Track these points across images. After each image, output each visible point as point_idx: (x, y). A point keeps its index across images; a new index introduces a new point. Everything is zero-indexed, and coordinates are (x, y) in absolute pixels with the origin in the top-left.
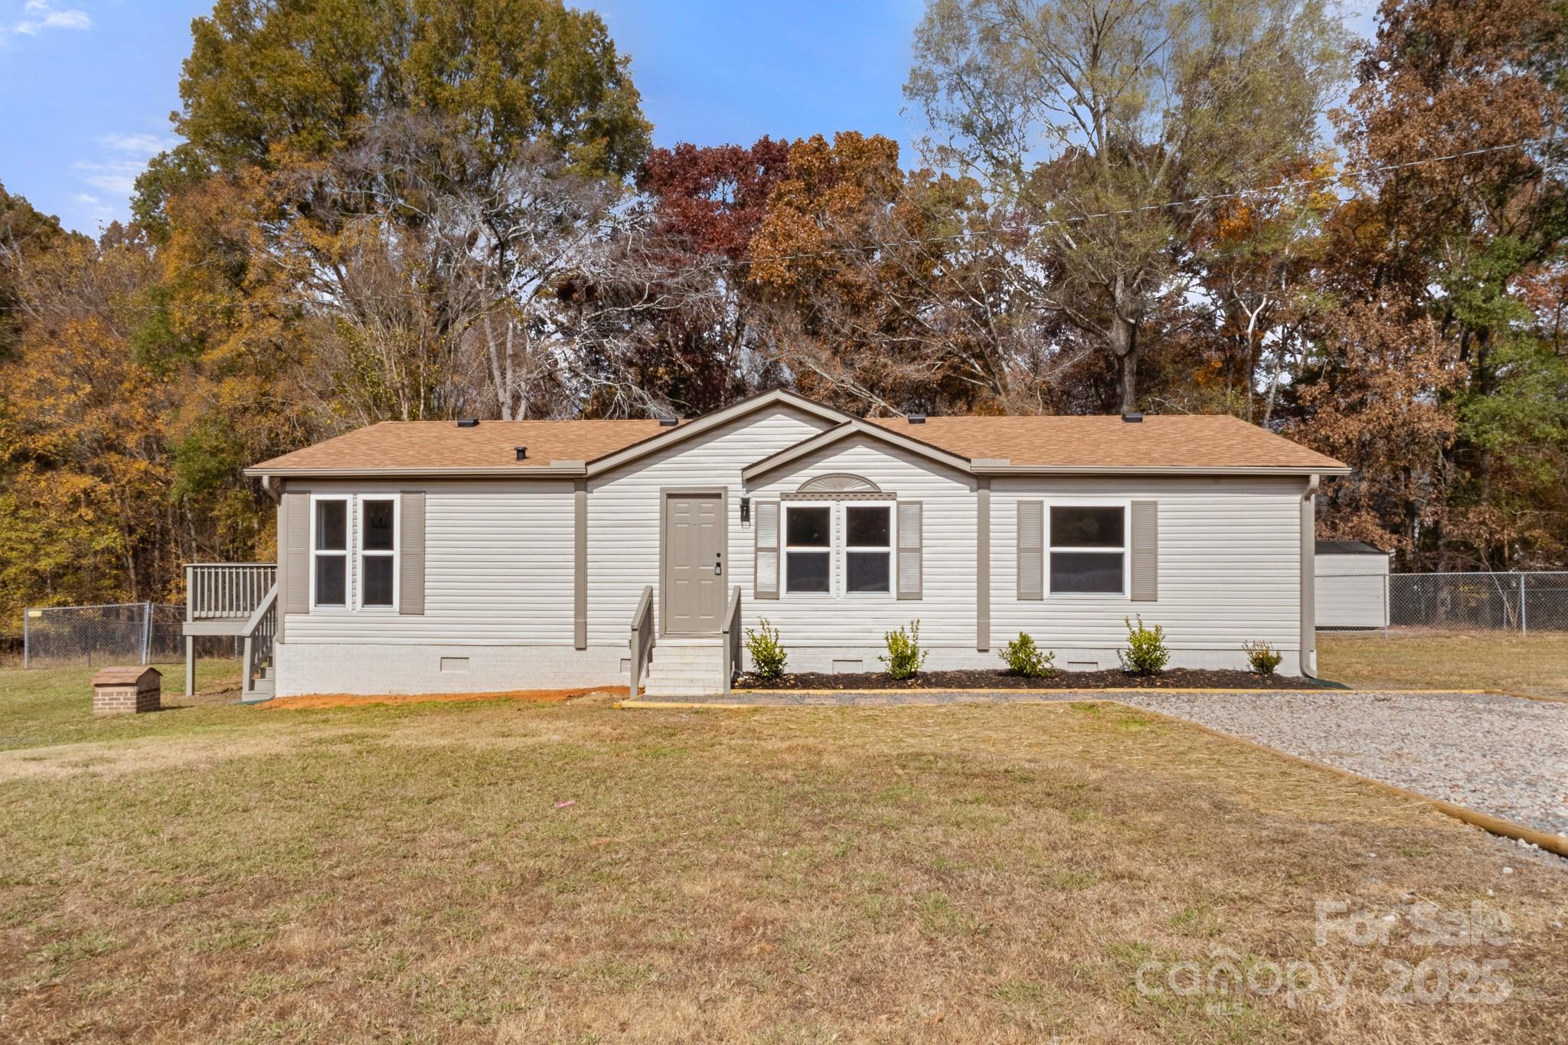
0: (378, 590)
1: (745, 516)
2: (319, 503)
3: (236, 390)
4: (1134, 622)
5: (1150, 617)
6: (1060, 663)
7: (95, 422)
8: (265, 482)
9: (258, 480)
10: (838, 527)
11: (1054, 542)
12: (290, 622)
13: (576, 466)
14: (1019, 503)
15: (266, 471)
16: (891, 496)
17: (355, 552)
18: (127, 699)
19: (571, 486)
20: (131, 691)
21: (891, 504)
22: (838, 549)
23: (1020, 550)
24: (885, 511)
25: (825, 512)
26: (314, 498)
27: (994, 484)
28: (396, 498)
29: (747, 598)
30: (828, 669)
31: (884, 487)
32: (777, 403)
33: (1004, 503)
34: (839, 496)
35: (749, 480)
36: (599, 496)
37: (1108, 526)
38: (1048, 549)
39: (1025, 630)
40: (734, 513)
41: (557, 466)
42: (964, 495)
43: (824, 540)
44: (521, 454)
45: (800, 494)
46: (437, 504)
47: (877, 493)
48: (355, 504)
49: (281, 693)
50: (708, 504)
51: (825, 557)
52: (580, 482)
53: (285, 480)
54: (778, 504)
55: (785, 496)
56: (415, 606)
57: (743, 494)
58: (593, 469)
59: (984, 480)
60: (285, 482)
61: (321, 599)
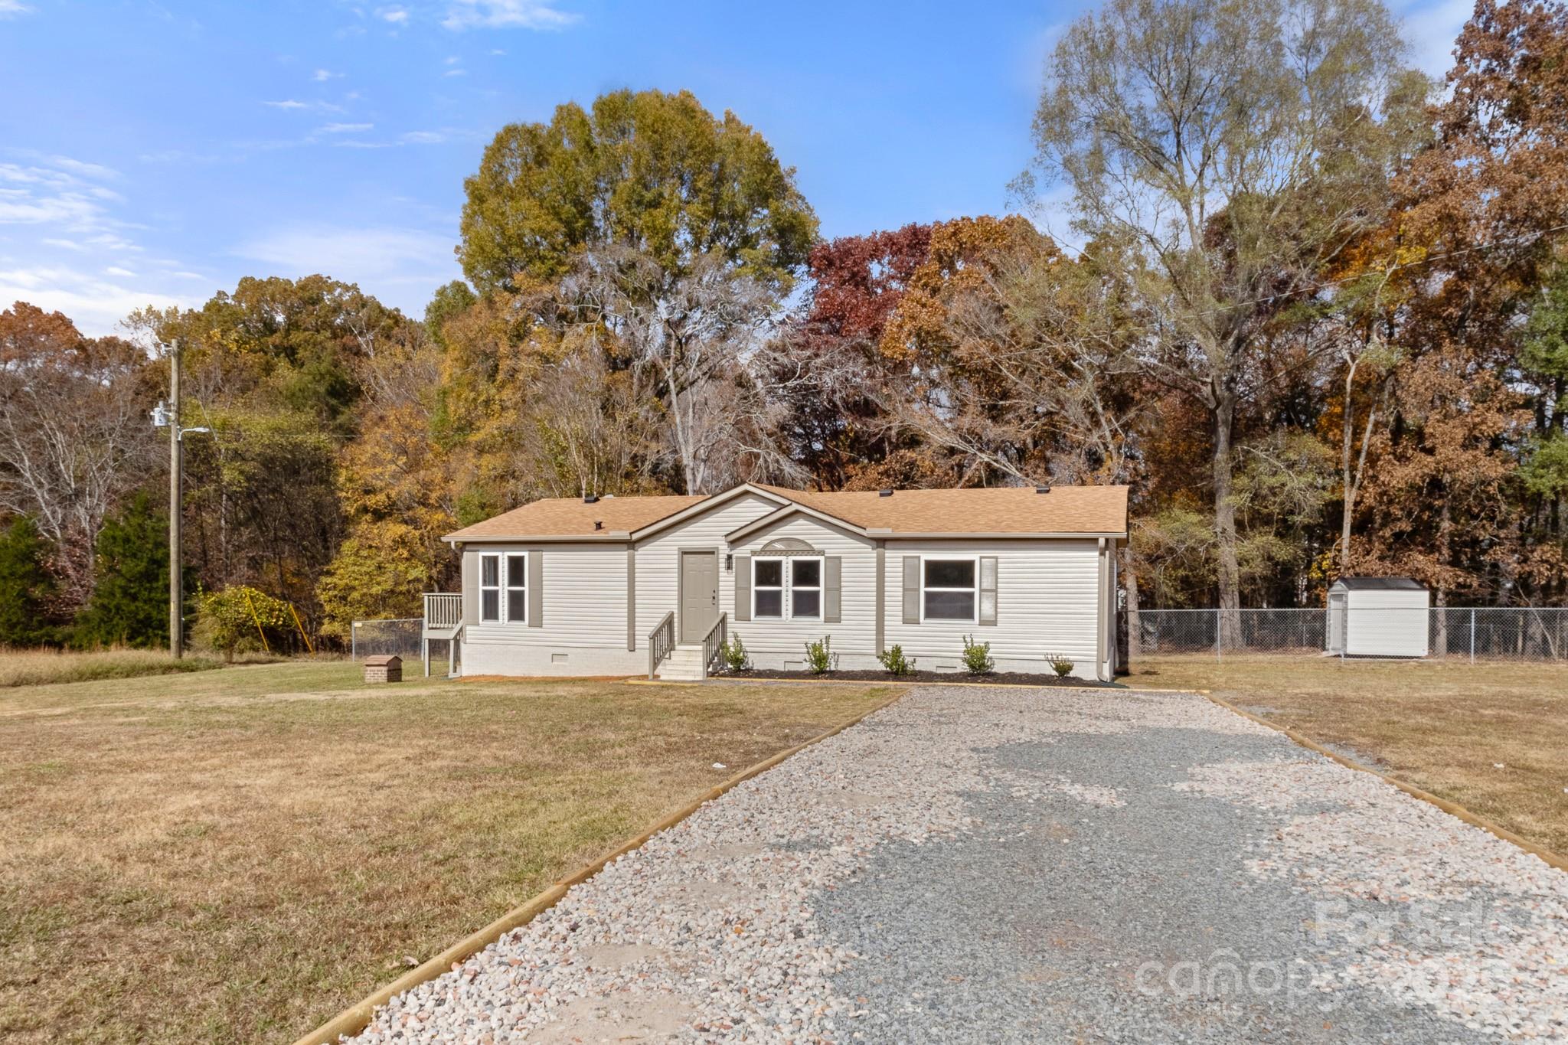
0: (516, 613)
1: (729, 567)
2: (484, 558)
3: (491, 463)
4: (968, 639)
5: (981, 636)
6: (920, 666)
7: (407, 486)
8: (453, 545)
9: (449, 543)
10: (787, 573)
11: (928, 584)
12: (469, 630)
13: (624, 535)
14: (904, 558)
15: (452, 538)
16: (821, 553)
17: (504, 588)
18: (382, 674)
19: (625, 547)
20: (385, 669)
21: (821, 559)
22: (787, 588)
23: (905, 590)
24: (816, 564)
25: (778, 564)
26: (481, 554)
27: (888, 545)
28: (525, 554)
29: (731, 619)
30: (780, 668)
31: (816, 547)
32: (746, 493)
33: (894, 558)
34: (786, 553)
35: (732, 542)
36: (642, 553)
37: (962, 573)
38: (923, 589)
39: (899, 643)
40: (723, 565)
41: (614, 535)
42: (870, 553)
43: (778, 583)
44: (599, 526)
45: (763, 552)
46: (548, 557)
47: (813, 552)
48: (504, 557)
49: (464, 674)
50: (708, 558)
51: (779, 593)
52: (631, 544)
53: (465, 544)
54: (749, 559)
55: (754, 553)
56: (537, 622)
57: (728, 552)
58: (635, 537)
59: (881, 542)
60: (465, 545)
61: (487, 616)
